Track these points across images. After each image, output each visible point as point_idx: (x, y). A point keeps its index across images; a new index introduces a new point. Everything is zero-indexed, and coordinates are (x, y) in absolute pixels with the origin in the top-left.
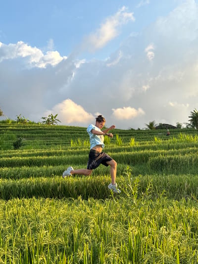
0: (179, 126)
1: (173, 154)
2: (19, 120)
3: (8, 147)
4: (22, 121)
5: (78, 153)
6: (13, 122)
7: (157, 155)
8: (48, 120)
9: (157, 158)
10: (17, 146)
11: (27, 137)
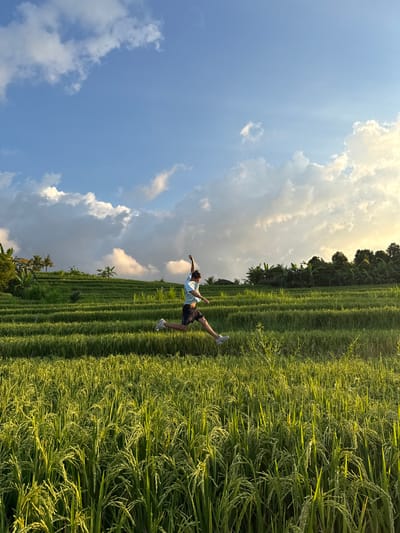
0: (237, 282)
1: (252, 310)
2: (73, 272)
3: (64, 301)
4: (76, 273)
5: (145, 308)
6: (66, 274)
7: (236, 311)
8: (104, 273)
9: (235, 314)
10: (74, 299)
11: (84, 290)
